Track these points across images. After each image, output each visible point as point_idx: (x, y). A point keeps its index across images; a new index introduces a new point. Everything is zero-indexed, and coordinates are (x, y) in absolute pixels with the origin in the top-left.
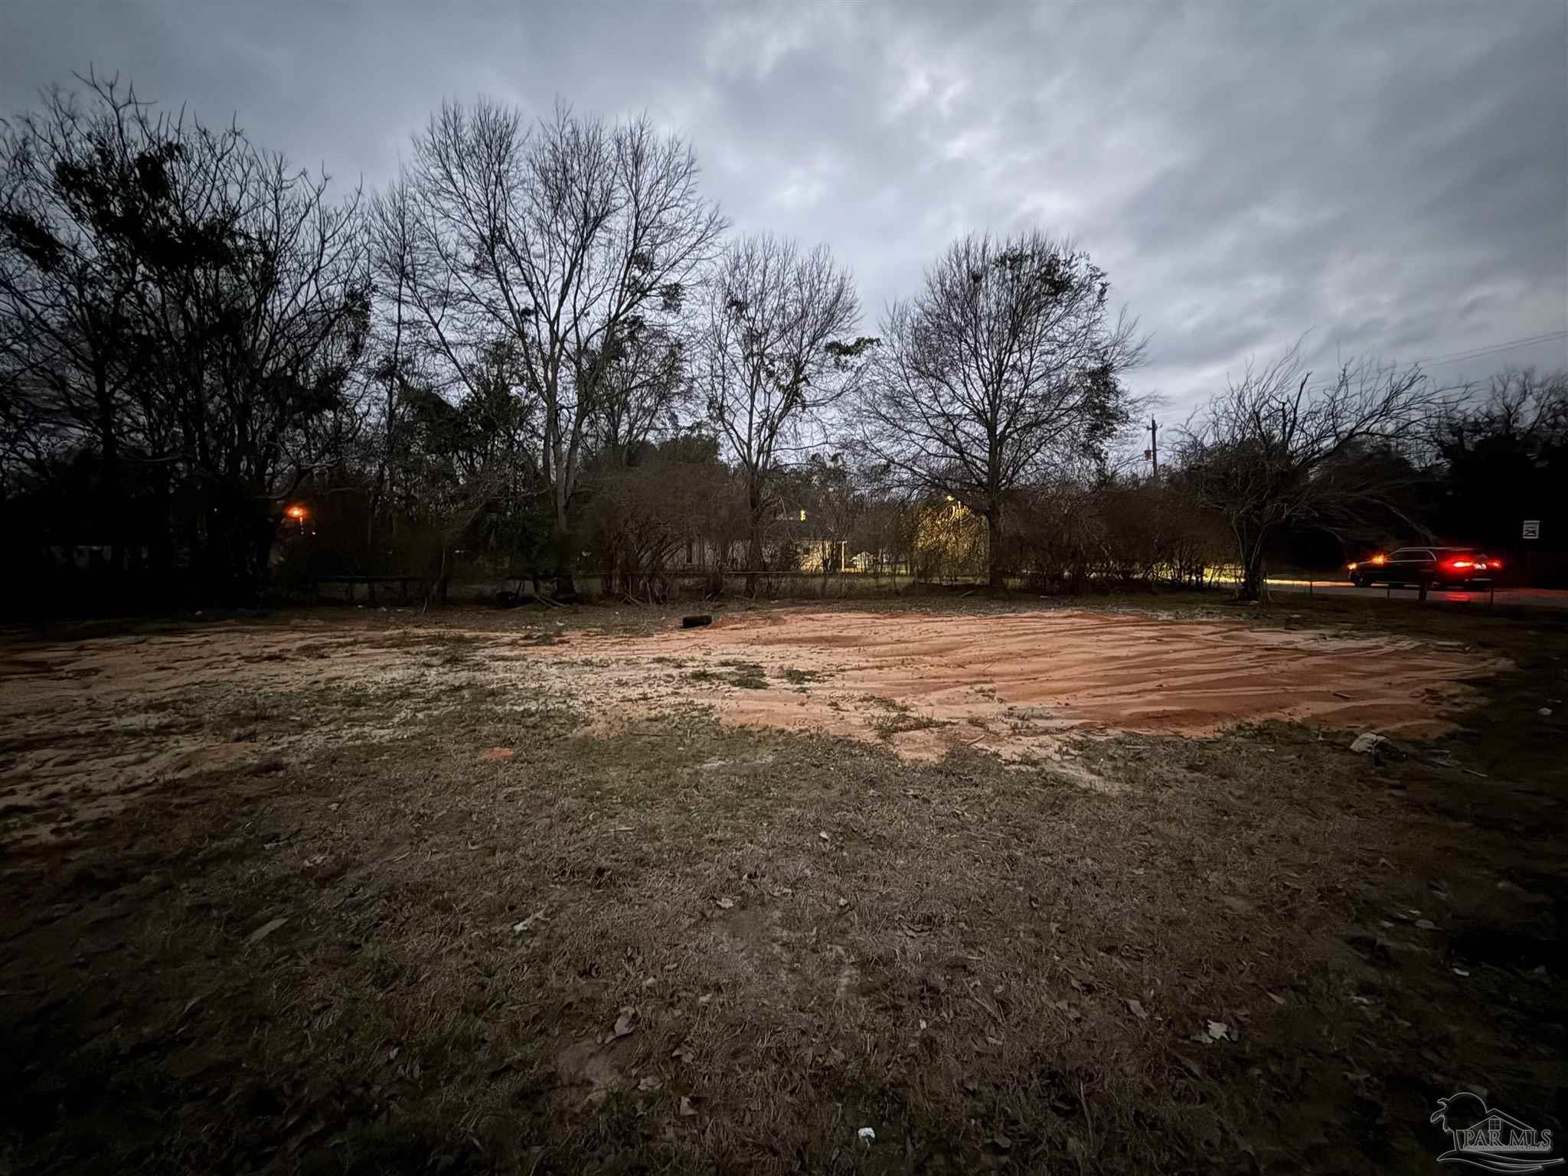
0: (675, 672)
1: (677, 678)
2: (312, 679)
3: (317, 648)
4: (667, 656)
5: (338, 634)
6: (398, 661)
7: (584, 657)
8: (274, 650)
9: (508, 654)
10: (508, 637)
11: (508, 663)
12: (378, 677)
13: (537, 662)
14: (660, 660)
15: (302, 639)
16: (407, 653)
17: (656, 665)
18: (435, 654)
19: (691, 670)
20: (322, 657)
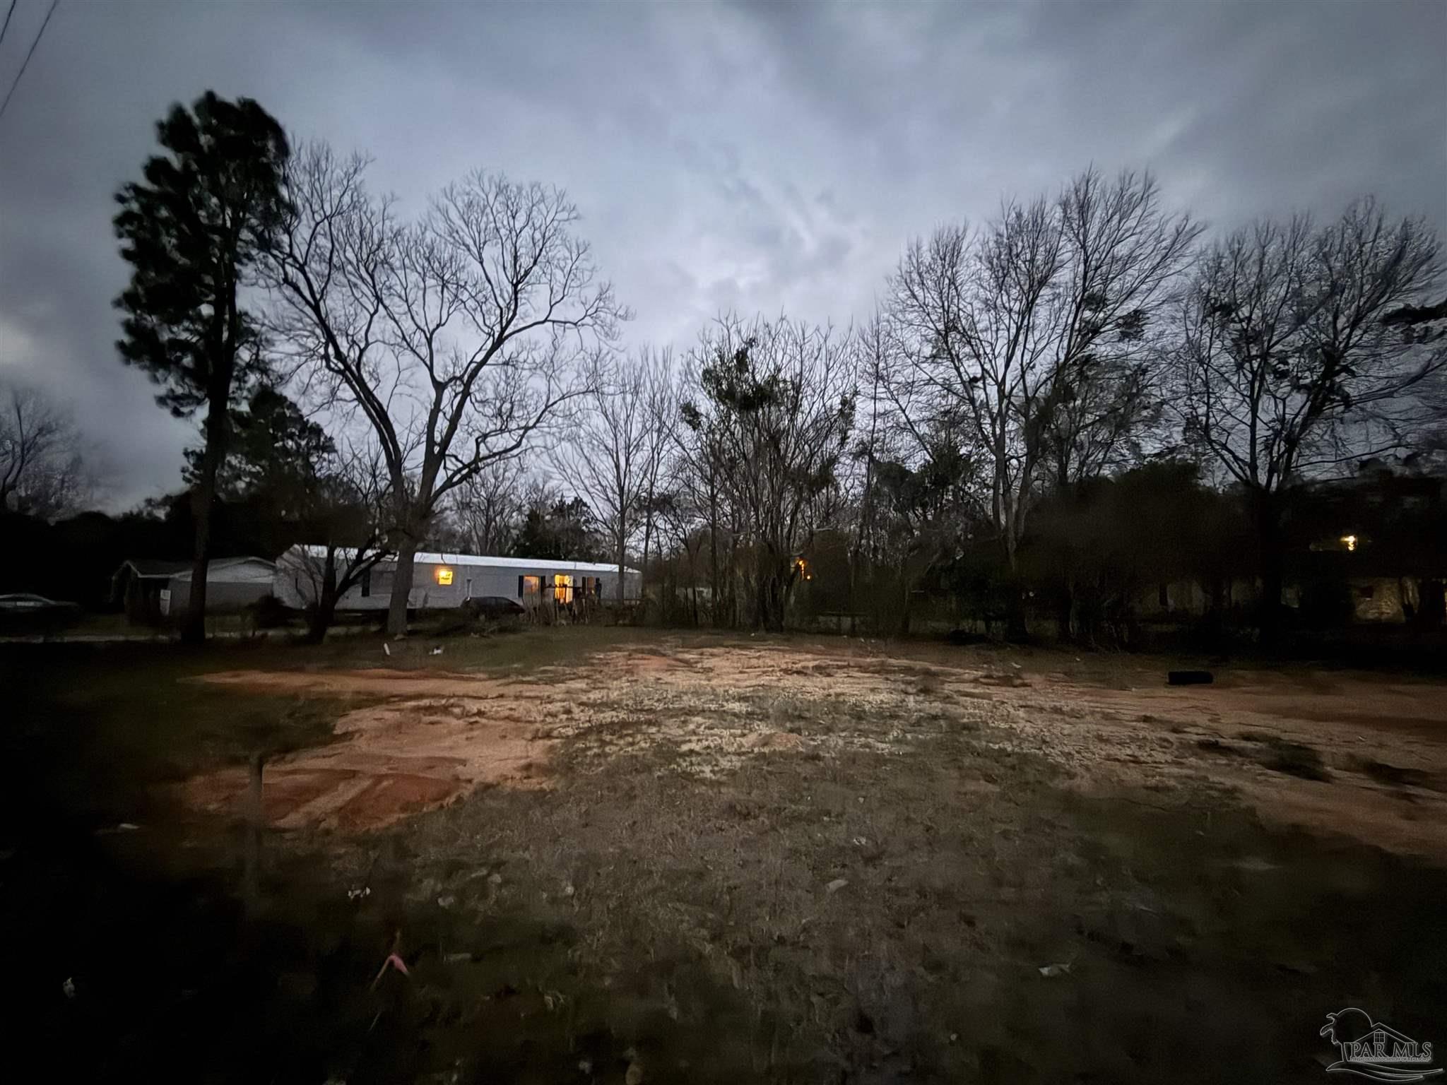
0: (1172, 737)
1: (1176, 744)
2: (826, 692)
3: (825, 668)
4: (1156, 716)
5: (836, 658)
6: (881, 686)
7: (1052, 704)
8: (799, 666)
9: (973, 691)
10: (970, 674)
11: (976, 700)
12: (871, 698)
13: (1003, 703)
14: (1146, 719)
15: (815, 660)
16: (887, 679)
17: (1142, 725)
18: (910, 683)
19: (1196, 738)
20: (829, 675)
